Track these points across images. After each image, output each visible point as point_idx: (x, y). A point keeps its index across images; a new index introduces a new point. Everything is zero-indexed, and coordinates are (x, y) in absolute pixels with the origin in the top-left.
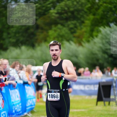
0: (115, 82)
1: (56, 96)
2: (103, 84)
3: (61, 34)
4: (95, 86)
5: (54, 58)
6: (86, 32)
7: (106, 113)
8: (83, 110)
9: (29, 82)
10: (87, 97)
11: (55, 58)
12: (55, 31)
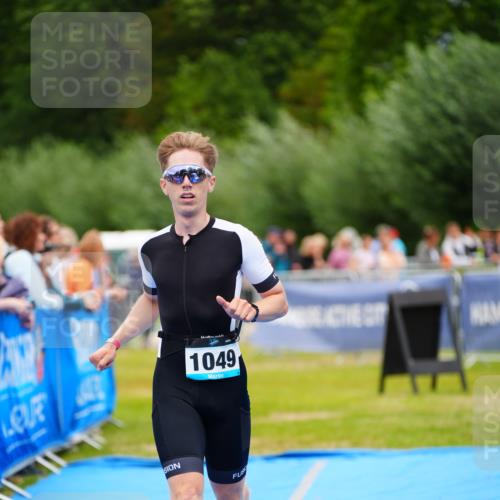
0: (458, 292)
2: (406, 302)
3: (226, 89)
7: (419, 423)
8: (323, 415)
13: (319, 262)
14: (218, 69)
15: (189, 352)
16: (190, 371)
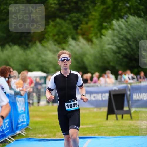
0: (130, 90)
3: (62, 30)
8: (90, 126)
10: (95, 110)
12: (55, 26)
13: (89, 81)
14: (60, 24)
15: (66, 104)
16: (67, 108)
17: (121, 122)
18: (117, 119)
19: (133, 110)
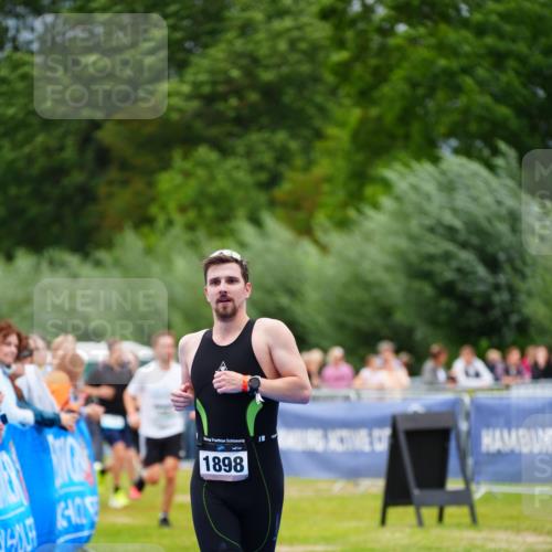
0: (468, 416)
1: (233, 464)
2: (411, 425)
4: (376, 433)
5: (221, 310)
6: (329, 179)
9: (66, 418)
10: (339, 486)
11: (225, 308)
12: (187, 174)
17: (434, 535)
18: (420, 523)
19: (480, 491)
